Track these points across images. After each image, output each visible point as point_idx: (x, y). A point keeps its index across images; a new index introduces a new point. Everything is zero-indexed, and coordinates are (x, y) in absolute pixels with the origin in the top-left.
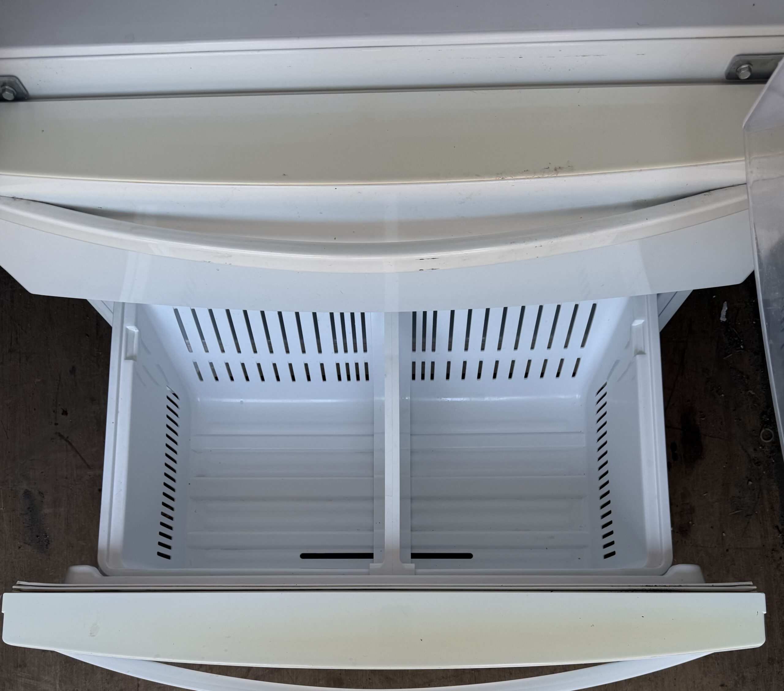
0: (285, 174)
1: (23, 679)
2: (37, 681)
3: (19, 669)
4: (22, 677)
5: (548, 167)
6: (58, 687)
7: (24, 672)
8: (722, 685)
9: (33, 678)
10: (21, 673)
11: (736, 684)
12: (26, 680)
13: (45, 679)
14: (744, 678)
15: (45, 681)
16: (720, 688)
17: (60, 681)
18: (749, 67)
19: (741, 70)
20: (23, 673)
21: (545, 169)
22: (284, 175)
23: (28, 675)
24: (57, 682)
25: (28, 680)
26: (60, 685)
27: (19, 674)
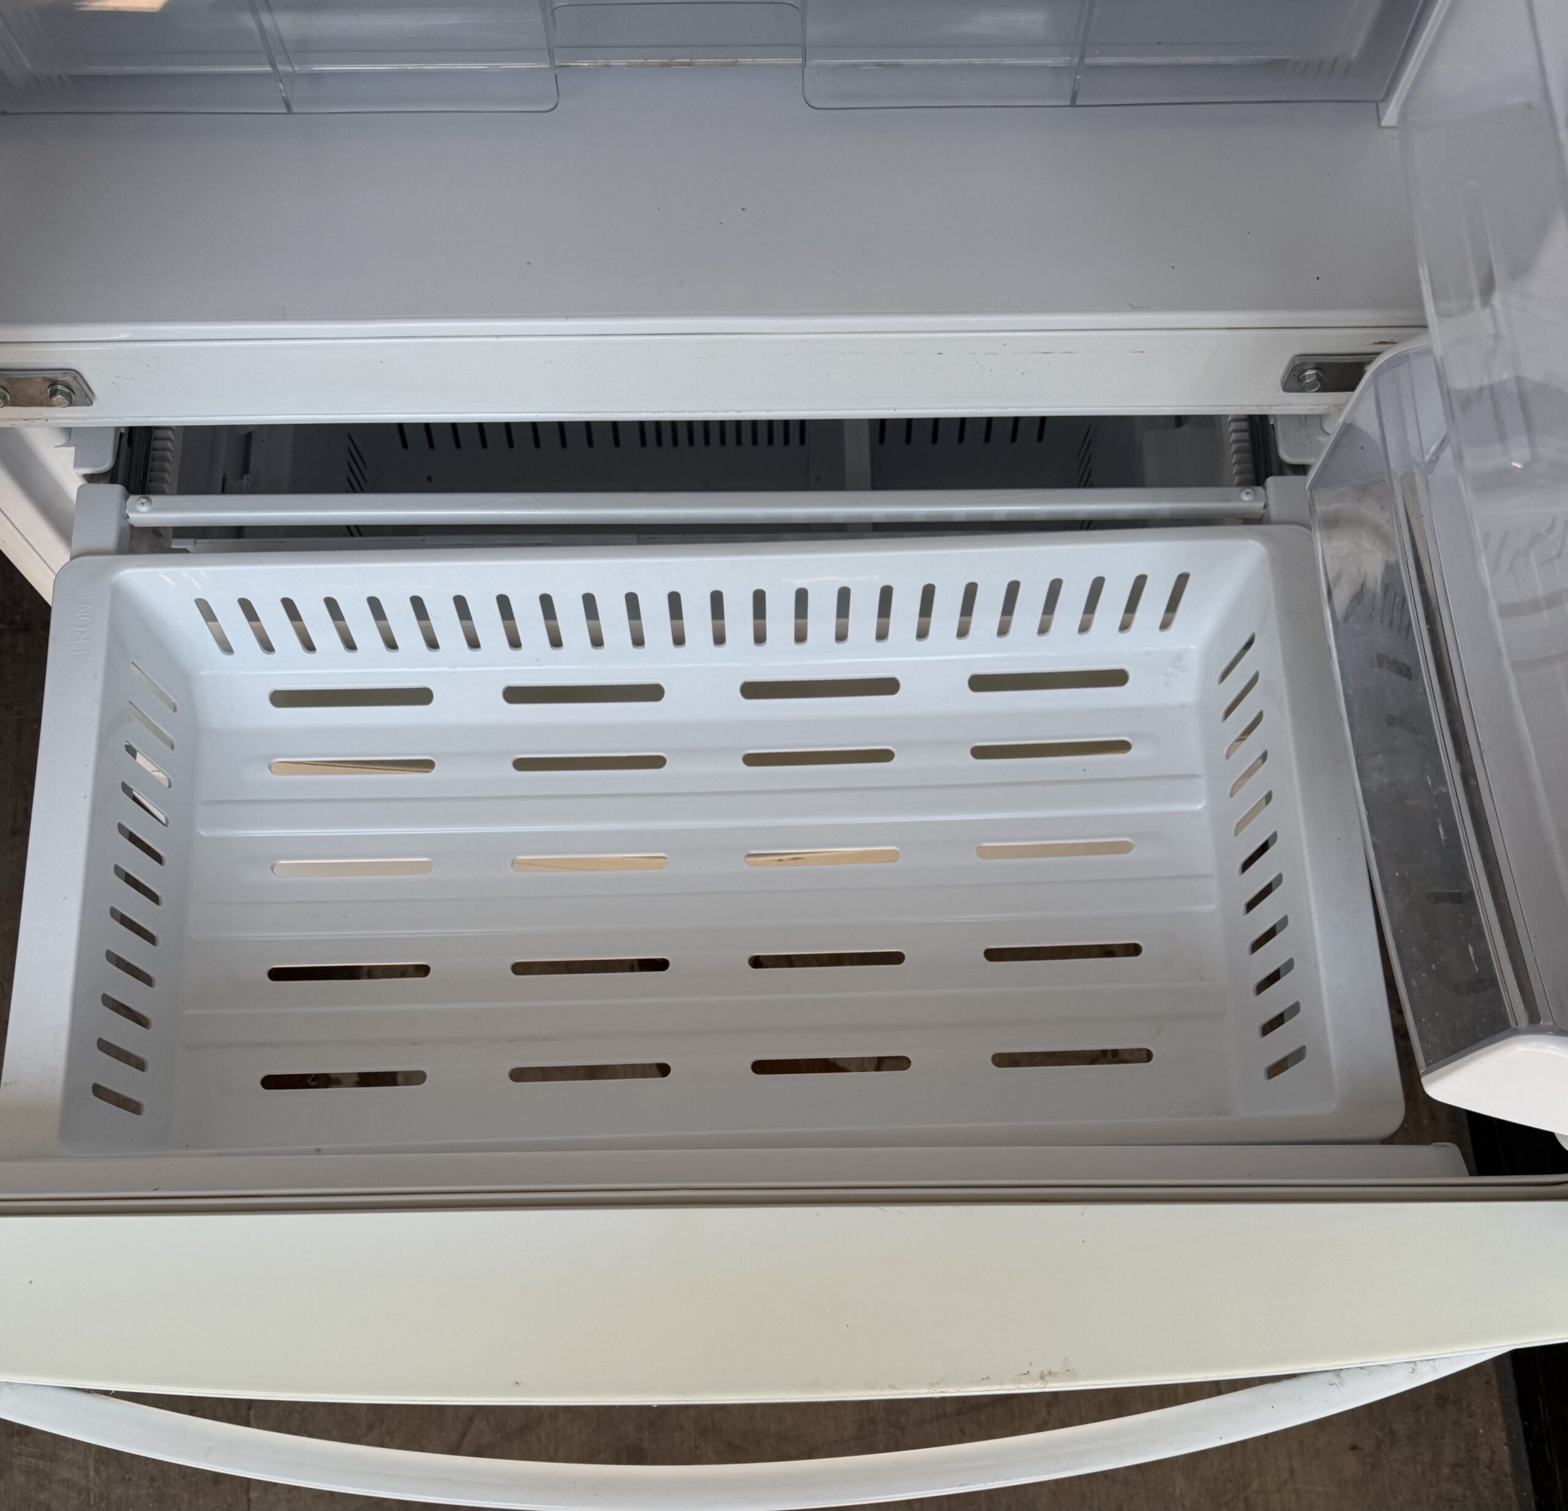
0: (519, 1382)
1: (24, 1459)
2: (51, 1461)
3: (16, 1439)
4: (21, 1454)
5: (1028, 1372)
6: (92, 1473)
7: (26, 1445)
8: (1354, 1448)
9: (42, 1457)
10: (19, 1447)
11: (1379, 1444)
12: (30, 1460)
13: (66, 1459)
14: (1393, 1433)
15: (68, 1461)
16: (1350, 1453)
17: (96, 1461)
18: (1317, 373)
19: (1304, 378)
20: (23, 1447)
21: (1022, 1374)
22: (517, 1383)
23: (32, 1449)
24: (91, 1463)
25: (34, 1460)
26: (97, 1471)
27: (16, 1450)
